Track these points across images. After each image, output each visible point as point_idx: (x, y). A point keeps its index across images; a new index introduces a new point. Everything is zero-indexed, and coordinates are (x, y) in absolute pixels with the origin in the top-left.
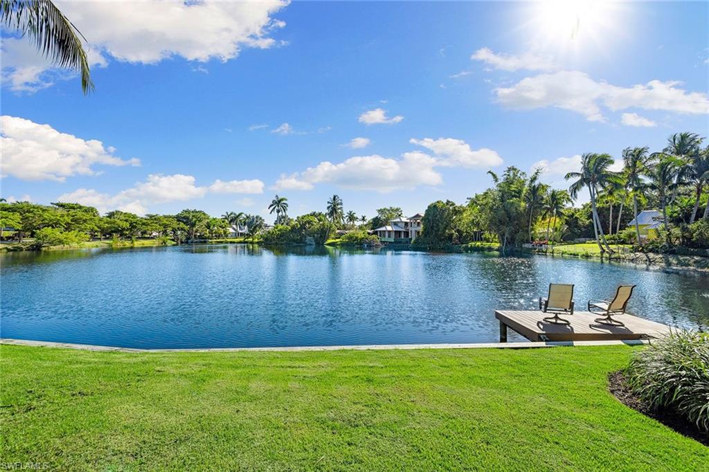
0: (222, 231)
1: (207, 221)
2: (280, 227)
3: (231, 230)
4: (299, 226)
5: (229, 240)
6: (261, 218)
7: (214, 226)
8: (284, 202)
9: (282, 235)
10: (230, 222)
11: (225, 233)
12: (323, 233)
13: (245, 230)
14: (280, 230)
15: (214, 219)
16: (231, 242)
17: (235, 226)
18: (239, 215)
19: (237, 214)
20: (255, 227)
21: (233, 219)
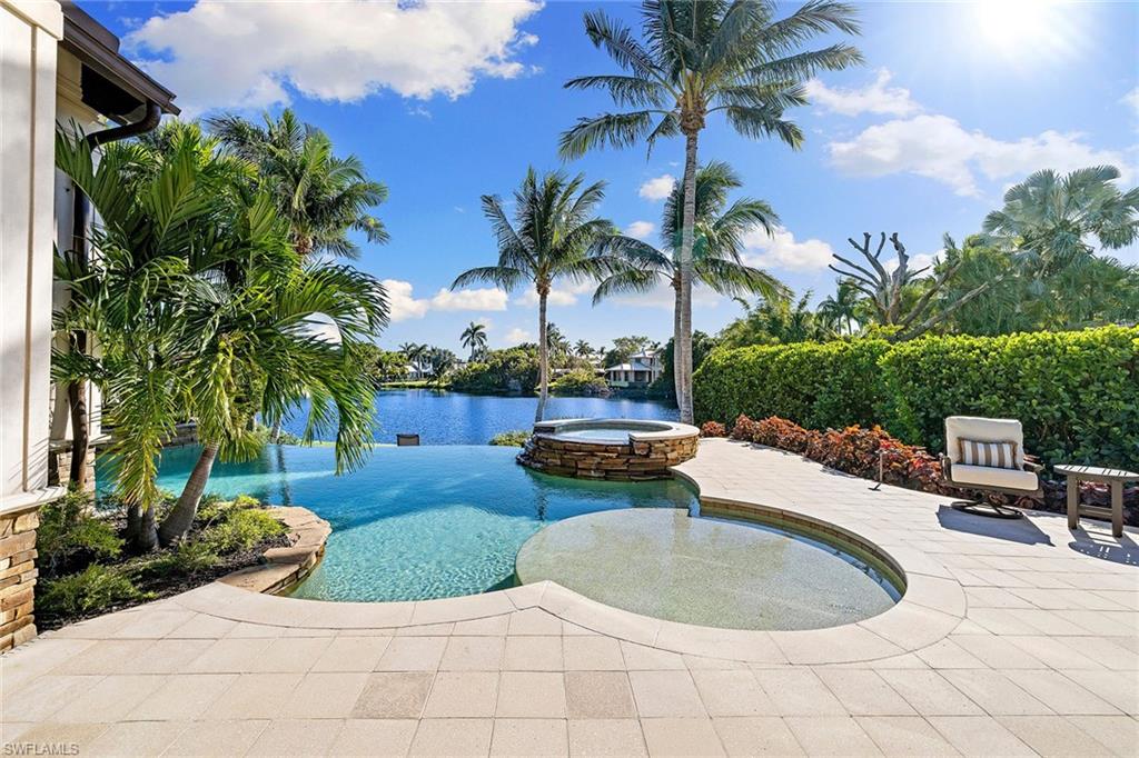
0: (398, 370)
1: (378, 356)
2: (476, 366)
3: (411, 369)
4: (500, 364)
5: (407, 383)
6: (450, 354)
7: (387, 363)
8: (481, 330)
9: (478, 375)
10: (410, 357)
11: (403, 373)
12: (533, 375)
13: (430, 369)
14: (476, 369)
15: (388, 354)
16: (411, 387)
17: (416, 363)
18: (422, 348)
19: (420, 346)
20: (443, 366)
21: (414, 354)
